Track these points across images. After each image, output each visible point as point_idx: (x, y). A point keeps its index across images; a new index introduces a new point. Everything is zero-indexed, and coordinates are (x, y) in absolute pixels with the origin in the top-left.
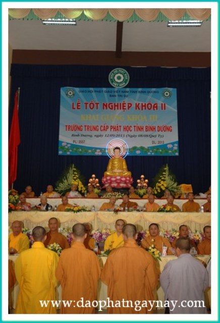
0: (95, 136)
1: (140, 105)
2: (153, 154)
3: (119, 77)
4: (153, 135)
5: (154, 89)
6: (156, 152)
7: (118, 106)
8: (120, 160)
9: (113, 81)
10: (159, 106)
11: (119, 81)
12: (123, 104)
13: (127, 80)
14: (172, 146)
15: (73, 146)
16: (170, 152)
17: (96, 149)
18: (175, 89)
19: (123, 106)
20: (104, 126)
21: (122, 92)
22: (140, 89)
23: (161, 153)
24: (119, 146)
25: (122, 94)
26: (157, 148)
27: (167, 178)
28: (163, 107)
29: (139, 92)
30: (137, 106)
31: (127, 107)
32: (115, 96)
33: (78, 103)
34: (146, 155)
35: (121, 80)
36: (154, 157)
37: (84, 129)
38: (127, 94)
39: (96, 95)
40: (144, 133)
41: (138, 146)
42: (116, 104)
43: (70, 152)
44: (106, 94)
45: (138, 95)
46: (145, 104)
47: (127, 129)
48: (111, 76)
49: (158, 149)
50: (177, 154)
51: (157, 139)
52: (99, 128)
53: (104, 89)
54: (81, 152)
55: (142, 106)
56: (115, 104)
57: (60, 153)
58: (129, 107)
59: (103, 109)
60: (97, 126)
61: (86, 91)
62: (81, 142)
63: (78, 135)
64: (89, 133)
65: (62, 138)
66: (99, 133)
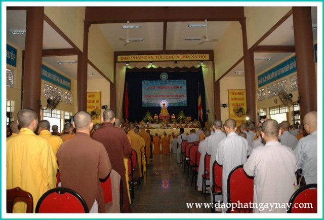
3: (164, 76)
5: (177, 80)
7: (164, 87)
8: (165, 109)
9: (162, 78)
10: (179, 87)
11: (164, 78)
12: (166, 86)
13: (167, 77)
14: (184, 102)
15: (148, 103)
16: (184, 104)
17: (156, 104)
18: (185, 81)
20: (159, 95)
21: (165, 82)
22: (172, 81)
23: (180, 105)
26: (179, 103)
27: (182, 115)
28: (181, 87)
30: (171, 87)
31: (167, 88)
32: (163, 83)
33: (149, 87)
34: (175, 106)
36: (178, 106)
37: (151, 96)
38: (167, 83)
39: (156, 84)
40: (174, 97)
41: (172, 102)
43: (147, 105)
44: (159, 83)
45: (172, 83)
47: (168, 96)
48: (161, 76)
50: (186, 105)
51: (179, 100)
53: (159, 81)
54: (151, 105)
55: (173, 87)
57: (143, 106)
59: (159, 88)
60: (156, 95)
61: (152, 82)
62: (150, 101)
63: (149, 99)
64: (153, 98)
65: (143, 100)
66: (157, 98)
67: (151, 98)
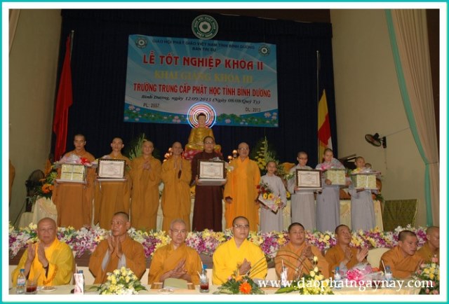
0: (173, 98)
1: (231, 63)
2: (247, 124)
3: (205, 26)
4: (247, 100)
5: (248, 44)
6: (251, 122)
7: (202, 62)
8: (205, 130)
9: (197, 30)
10: (255, 64)
11: (205, 31)
12: (210, 60)
13: (215, 30)
14: (269, 115)
15: (143, 111)
16: (267, 122)
17: (174, 115)
18: (275, 46)
19: (210, 63)
20: (185, 87)
21: (209, 45)
22: (231, 43)
23: (257, 123)
24: (205, 112)
25: (208, 48)
26: (252, 116)
27: (266, 154)
28: (260, 66)
29: (230, 46)
30: (227, 63)
31: (214, 64)
32: (200, 49)
33: (151, 56)
34: (237, 125)
35: (208, 30)
36: (248, 127)
37: (158, 89)
38: (215, 48)
39: (174, 47)
40: (236, 97)
41: (228, 113)
42: (201, 60)
43: (139, 118)
44: (187, 46)
45: (229, 50)
46: (238, 61)
47: (214, 91)
48: (195, 25)
49: (253, 118)
50: (276, 125)
51: (251, 106)
52: (178, 89)
53: (186, 40)
54: (154, 119)
55: (234, 63)
56: (199, 59)
57: (126, 118)
58: (217, 64)
59: (184, 64)
60: (176, 86)
61: (162, 42)
62: (153, 105)
63: (151, 97)
64: (164, 94)
65: (128, 100)
66: (178, 95)
67: (158, 93)
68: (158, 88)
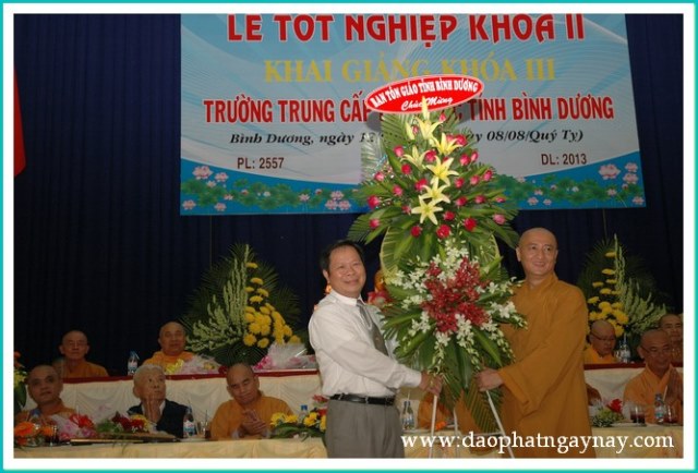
0: (322, 139)
1: (488, 24)
2: (547, 202)
4: (545, 132)
6: (559, 195)
7: (403, 27)
10: (559, 23)
12: (424, 19)
14: (613, 171)
15: (237, 180)
16: (611, 192)
17: (328, 189)
20: (356, 103)
23: (578, 198)
26: (563, 179)
27: (621, 290)
30: (476, 27)
37: (277, 116)
40: (509, 124)
42: (398, 22)
43: (227, 202)
49: (564, 184)
50: (639, 201)
51: (558, 148)
52: (337, 110)
54: (269, 203)
55: (496, 25)
57: (188, 206)
58: (446, 33)
59: (349, 37)
60: (329, 102)
62: (267, 163)
63: (257, 139)
64: (297, 128)
65: (189, 149)
66: (337, 127)
67: (278, 127)
68: (276, 111)
